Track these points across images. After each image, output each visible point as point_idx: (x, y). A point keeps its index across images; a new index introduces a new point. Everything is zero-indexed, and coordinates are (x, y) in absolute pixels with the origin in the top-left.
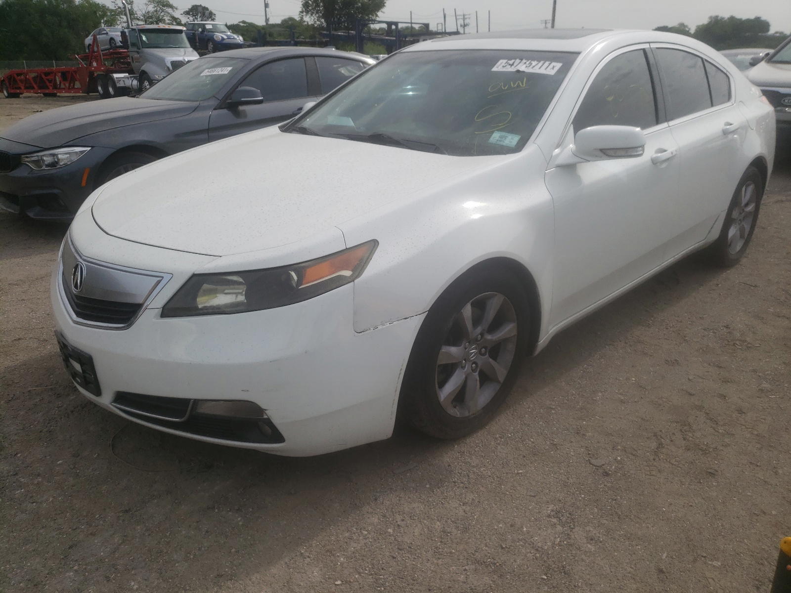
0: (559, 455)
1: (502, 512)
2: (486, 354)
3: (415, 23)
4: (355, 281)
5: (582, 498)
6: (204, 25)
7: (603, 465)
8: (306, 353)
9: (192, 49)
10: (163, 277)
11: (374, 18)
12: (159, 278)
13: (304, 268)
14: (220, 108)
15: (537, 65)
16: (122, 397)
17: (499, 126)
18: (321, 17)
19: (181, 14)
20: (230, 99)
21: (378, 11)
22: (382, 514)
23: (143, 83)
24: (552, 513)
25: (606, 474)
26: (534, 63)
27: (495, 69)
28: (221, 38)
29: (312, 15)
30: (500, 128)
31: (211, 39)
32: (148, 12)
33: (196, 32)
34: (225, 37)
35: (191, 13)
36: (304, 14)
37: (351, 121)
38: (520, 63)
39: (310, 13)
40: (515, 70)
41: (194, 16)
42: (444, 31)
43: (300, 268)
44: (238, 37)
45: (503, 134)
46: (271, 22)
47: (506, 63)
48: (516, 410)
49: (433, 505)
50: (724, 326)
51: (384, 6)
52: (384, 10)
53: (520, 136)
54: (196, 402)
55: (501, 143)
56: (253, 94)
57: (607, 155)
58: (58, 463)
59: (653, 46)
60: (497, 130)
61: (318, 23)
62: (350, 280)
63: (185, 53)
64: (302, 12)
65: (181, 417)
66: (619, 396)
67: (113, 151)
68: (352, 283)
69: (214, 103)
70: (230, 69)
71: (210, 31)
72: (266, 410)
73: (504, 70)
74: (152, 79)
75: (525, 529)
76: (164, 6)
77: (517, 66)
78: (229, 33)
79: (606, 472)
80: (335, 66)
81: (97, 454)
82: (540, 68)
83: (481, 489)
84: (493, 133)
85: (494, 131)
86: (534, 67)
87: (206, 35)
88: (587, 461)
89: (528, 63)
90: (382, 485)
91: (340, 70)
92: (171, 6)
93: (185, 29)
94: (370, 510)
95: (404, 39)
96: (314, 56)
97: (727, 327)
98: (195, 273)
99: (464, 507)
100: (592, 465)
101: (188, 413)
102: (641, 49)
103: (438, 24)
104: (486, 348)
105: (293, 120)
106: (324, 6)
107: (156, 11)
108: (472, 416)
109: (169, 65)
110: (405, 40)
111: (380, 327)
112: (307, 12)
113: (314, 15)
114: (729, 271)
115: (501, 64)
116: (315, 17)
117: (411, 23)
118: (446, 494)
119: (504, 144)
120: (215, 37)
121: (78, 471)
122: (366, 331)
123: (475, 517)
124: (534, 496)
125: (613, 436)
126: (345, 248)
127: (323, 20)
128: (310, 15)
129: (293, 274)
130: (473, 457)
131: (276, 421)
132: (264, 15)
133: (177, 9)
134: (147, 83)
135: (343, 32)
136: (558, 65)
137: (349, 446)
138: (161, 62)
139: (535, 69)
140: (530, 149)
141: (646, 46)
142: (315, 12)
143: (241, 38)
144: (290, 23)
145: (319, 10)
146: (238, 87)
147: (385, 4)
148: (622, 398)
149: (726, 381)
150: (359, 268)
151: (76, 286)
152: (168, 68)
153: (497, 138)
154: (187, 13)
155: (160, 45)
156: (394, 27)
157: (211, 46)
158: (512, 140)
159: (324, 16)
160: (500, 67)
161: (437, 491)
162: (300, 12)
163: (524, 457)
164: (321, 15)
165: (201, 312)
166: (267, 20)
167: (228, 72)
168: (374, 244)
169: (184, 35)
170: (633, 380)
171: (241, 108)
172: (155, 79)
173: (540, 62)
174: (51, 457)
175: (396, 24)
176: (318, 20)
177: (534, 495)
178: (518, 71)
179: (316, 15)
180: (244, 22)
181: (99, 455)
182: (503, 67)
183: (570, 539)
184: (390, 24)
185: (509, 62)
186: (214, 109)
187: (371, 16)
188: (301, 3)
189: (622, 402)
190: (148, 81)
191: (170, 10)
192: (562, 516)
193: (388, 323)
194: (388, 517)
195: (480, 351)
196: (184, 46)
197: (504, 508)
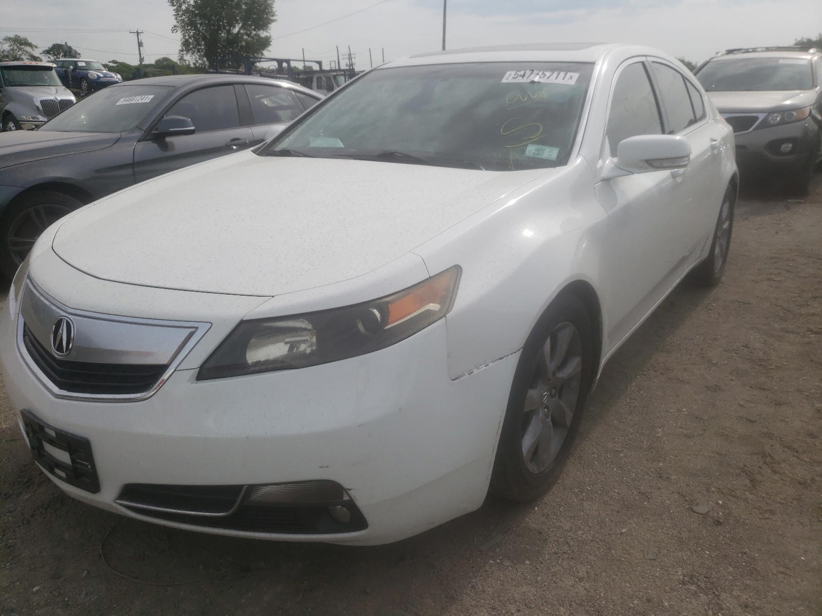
0: (655, 505)
1: (628, 585)
2: (556, 396)
3: (308, 61)
4: (448, 316)
5: (708, 555)
6: (76, 62)
7: (708, 512)
8: (400, 410)
9: (64, 87)
10: (197, 328)
11: (260, 56)
12: (190, 328)
13: (388, 303)
14: (144, 140)
15: (551, 75)
16: (131, 492)
17: (531, 139)
18: (203, 55)
19: (41, 53)
20: (156, 130)
21: (263, 50)
22: (490, 606)
23: (7, 124)
24: (686, 579)
25: (718, 523)
26: (548, 74)
27: (504, 81)
28: (96, 76)
29: (193, 54)
30: (533, 140)
31: (85, 77)
32: (3, 51)
33: (69, 70)
34: (101, 75)
35: (52, 52)
36: (185, 52)
37: (340, 142)
38: (531, 73)
39: (190, 51)
40: (529, 81)
41: (55, 55)
42: (337, 68)
43: (382, 304)
44: (116, 75)
45: (540, 147)
46: (146, 62)
47: (516, 74)
48: (581, 457)
49: (545, 585)
50: (743, 346)
51: (270, 45)
52: (270, 48)
53: (559, 149)
54: (252, 488)
55: (540, 156)
56: (182, 123)
57: (653, 167)
58: (35, 589)
59: (650, 59)
60: (532, 143)
61: (200, 61)
62: (441, 315)
63: (57, 93)
64: (182, 51)
65: (226, 511)
66: (681, 430)
67: (21, 189)
68: (443, 319)
69: (138, 134)
70: (151, 97)
71: (81, 68)
72: (349, 490)
73: (516, 81)
74: (18, 119)
75: (666, 604)
76: (21, 44)
77: (529, 77)
78: (104, 71)
79: (717, 521)
80: (257, 96)
81: (86, 572)
82: (556, 78)
83: (590, 557)
84: (527, 147)
85: (528, 144)
86: (549, 77)
87: (79, 73)
88: (688, 509)
89: (540, 73)
90: (473, 567)
91: (262, 100)
92: (30, 45)
93: (55, 66)
94: (473, 603)
95: (297, 77)
96: (243, 83)
97: (746, 346)
98: (244, 319)
99: (582, 584)
100: (697, 513)
101: (236, 505)
102: (639, 62)
103: (330, 62)
104: (555, 388)
105: (265, 144)
106: (205, 44)
107: (13, 50)
108: (548, 470)
109: (39, 104)
110: (299, 77)
111: (476, 371)
112: (188, 51)
113: (195, 54)
114: (715, 291)
115: (510, 75)
116: (197, 56)
117: (304, 61)
118: (553, 570)
119: (543, 157)
120: (89, 75)
121: (67, 599)
122: (461, 376)
123: (602, 595)
124: (654, 560)
125: (698, 476)
126: (428, 277)
127: (205, 59)
128: (190, 54)
129: (376, 312)
130: (562, 519)
131: (362, 502)
132: (138, 53)
133: (36, 47)
134: (13, 125)
135: (231, 71)
136: (576, 76)
137: (437, 524)
138: (29, 101)
139: (552, 80)
140: (576, 161)
141: (643, 59)
142: (196, 51)
143: (119, 76)
144: (165, 63)
145: (200, 49)
146: (163, 117)
147: (271, 43)
148: (686, 432)
149: (779, 404)
150: (447, 299)
151: (60, 348)
152: (38, 108)
153: (534, 151)
154: (47, 52)
155: (27, 83)
156: (285, 65)
157: (84, 85)
158: (551, 153)
159: (206, 55)
160: (509, 78)
161: (540, 566)
162: (180, 51)
163: (618, 512)
164: (203, 53)
165: (252, 369)
166: (141, 60)
167: (150, 100)
168: (457, 270)
169: (54, 72)
170: (685, 411)
171: (168, 139)
172: (23, 120)
173: (554, 72)
174: (21, 583)
175: (288, 61)
176: (199, 59)
177: (653, 558)
178: (533, 82)
179: (197, 53)
180: (114, 62)
181: (89, 572)
182: (514, 78)
183: (722, 609)
184: (280, 62)
185: (518, 73)
186: (138, 141)
187: (256, 55)
188: (180, 42)
189: (687, 436)
190: (13, 122)
191: (28, 49)
192: (698, 580)
193: (483, 366)
194: (500, 609)
195: (551, 392)
196: (53, 84)
197: (627, 578)
